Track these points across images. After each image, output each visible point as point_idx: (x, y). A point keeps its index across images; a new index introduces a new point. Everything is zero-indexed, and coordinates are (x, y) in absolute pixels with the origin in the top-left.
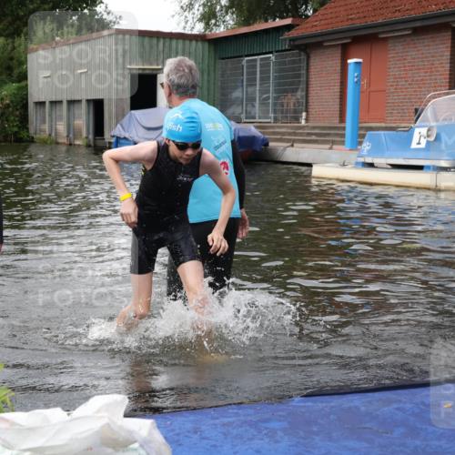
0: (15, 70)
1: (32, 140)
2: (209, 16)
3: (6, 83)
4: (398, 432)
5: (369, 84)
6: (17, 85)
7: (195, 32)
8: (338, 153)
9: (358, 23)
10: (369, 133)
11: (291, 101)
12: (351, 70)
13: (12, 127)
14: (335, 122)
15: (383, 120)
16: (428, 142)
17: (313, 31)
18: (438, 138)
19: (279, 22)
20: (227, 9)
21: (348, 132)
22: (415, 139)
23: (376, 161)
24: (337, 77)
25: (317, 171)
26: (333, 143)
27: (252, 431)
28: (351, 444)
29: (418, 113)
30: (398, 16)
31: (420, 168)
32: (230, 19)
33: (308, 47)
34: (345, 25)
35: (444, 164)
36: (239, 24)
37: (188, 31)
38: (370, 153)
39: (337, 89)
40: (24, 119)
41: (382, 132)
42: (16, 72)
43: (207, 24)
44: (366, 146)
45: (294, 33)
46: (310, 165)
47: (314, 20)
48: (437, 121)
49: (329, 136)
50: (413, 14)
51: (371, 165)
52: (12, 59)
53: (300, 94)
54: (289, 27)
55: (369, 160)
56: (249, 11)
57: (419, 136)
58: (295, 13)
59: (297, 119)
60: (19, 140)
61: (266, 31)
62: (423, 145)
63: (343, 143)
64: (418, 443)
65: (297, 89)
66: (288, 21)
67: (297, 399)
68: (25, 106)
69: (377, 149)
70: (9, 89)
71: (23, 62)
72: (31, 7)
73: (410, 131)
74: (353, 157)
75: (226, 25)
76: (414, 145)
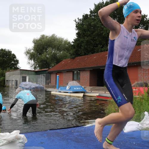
0: (3, 75)
1: (6, 86)
2: (35, 68)
3: (1, 77)
4: (65, 136)
5: (60, 79)
6: (3, 77)
7: (33, 70)
8: (55, 90)
9: (58, 70)
10: (60, 87)
11: (48, 81)
12: (57, 77)
13: (2, 84)
14: (55, 85)
15: (62, 85)
16: (69, 89)
17: (51, 71)
18: (70, 88)
19: (46, 69)
20: (38, 67)
21: (57, 86)
22: (67, 88)
23: (61, 91)
24: (55, 78)
25: (52, 93)
26: (55, 88)
27: (41, 136)
28: (57, 138)
29: (67, 84)
30: (65, 69)
31: (68, 92)
32: (38, 68)
33: (51, 73)
34: (57, 70)
35: (71, 92)
36: (40, 69)
37: (32, 70)
38: (60, 90)
39: (55, 80)
40: (4, 83)
41: (62, 87)
42: (4, 75)
43: (35, 69)
44: (60, 89)
45: (48, 71)
46: (51, 91)
47: (52, 69)
48: (70, 85)
49: (54, 87)
50: (66, 69)
51: (60, 92)
52: (3, 73)
53: (49, 80)
54: (48, 70)
55: (60, 91)
56: (41, 67)
57: (68, 88)
58: (49, 68)
59: (49, 84)
60: (3, 86)
61: (44, 70)
62: (68, 89)
63: (56, 88)
64: (68, 137)
65: (48, 80)
66: (47, 69)
67: (49, 130)
68: (5, 81)
69: (61, 90)
70: (2, 78)
71: (5, 74)
72: (7, 65)
73: (66, 87)
74: (58, 90)
75: (38, 69)
76: (67, 89)
